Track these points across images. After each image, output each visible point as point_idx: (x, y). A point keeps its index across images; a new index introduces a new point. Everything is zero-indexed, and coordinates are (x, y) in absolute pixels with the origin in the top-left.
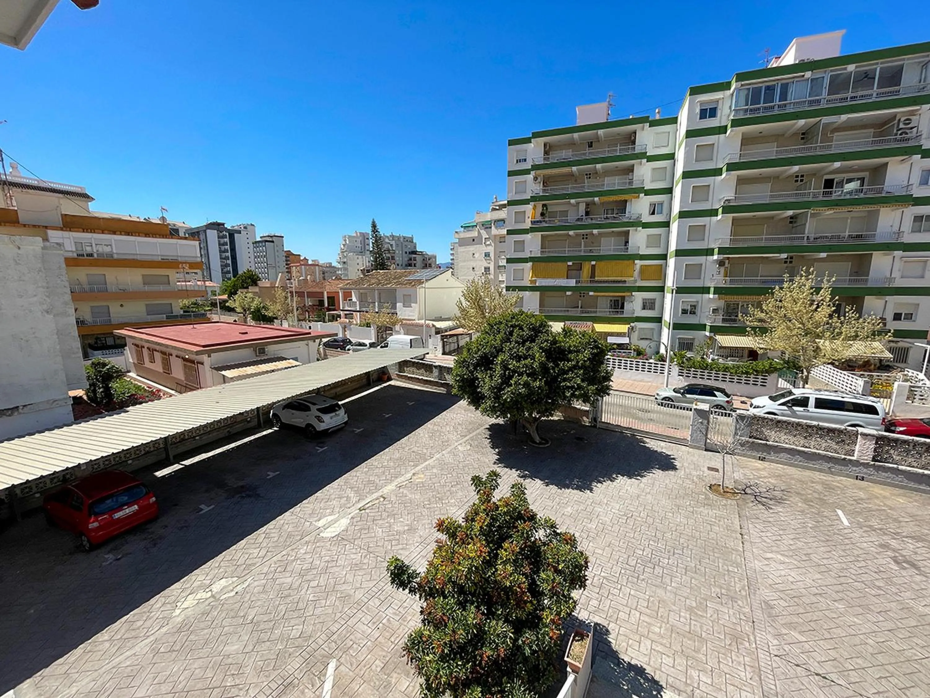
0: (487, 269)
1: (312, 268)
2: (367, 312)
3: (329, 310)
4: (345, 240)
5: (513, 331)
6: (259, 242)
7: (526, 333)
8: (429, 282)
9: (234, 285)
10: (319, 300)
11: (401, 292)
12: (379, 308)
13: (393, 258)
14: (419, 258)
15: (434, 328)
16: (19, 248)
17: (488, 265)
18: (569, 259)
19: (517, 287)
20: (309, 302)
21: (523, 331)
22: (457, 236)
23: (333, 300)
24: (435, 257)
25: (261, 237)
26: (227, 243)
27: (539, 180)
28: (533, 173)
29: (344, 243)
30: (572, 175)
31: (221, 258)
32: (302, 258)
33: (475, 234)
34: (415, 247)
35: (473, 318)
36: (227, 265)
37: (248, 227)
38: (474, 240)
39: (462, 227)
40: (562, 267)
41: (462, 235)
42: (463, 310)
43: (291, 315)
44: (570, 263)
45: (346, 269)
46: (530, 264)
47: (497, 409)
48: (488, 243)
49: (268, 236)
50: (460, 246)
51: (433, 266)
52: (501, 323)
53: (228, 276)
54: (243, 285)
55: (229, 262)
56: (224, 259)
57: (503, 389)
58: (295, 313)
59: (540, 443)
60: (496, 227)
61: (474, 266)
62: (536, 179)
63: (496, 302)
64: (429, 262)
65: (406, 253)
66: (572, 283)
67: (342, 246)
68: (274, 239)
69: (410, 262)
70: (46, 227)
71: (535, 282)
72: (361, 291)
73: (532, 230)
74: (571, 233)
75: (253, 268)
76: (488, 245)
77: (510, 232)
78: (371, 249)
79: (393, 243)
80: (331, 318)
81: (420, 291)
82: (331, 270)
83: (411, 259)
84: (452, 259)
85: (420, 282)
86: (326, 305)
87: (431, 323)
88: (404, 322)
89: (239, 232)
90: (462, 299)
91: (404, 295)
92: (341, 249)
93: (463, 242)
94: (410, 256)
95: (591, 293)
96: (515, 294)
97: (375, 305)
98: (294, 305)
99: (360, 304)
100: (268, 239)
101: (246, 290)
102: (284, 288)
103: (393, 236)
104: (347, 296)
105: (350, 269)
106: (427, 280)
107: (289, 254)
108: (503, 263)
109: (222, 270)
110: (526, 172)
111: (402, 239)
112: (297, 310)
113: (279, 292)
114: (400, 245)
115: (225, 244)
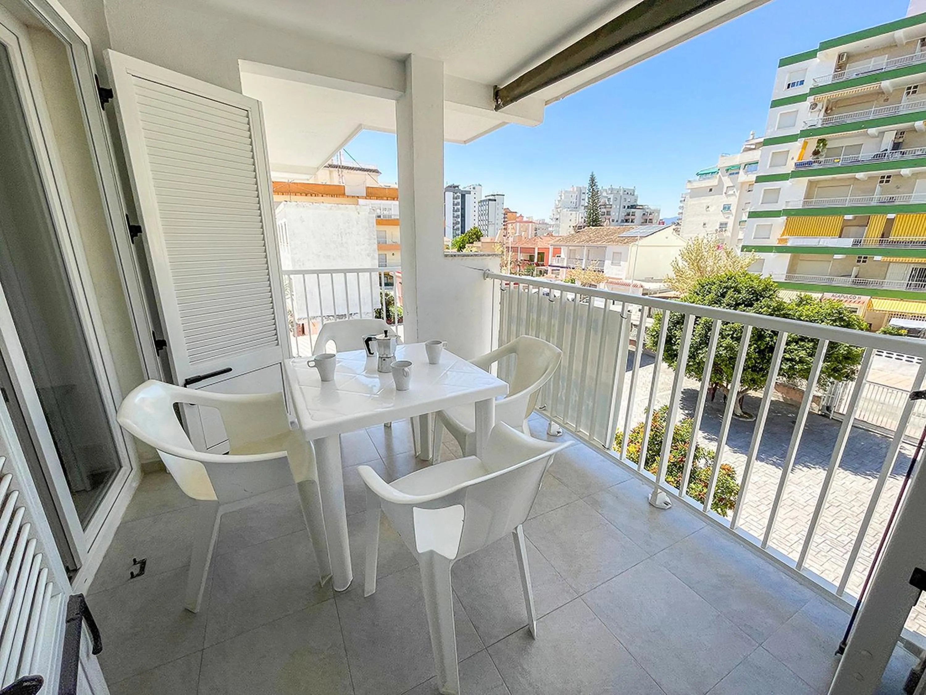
0: (723, 226)
1: (526, 224)
2: (573, 268)
3: (538, 265)
4: (561, 196)
5: (726, 293)
6: (484, 201)
7: (744, 295)
8: (644, 239)
9: (463, 240)
10: (530, 256)
11: (612, 249)
12: (586, 266)
13: (608, 213)
14: (638, 213)
15: (642, 289)
16: (359, 213)
17: (726, 220)
18: (848, 211)
19: (754, 247)
20: (521, 257)
21: (739, 293)
22: (689, 186)
23: (541, 255)
24: (658, 212)
25: (486, 197)
26: (459, 203)
27: (819, 106)
28: (811, 99)
29: (559, 199)
30: (881, 92)
31: (454, 217)
32: (518, 215)
33: (713, 182)
34: (636, 200)
35: (689, 281)
36: (457, 223)
37: (476, 187)
38: (711, 190)
39: (698, 174)
40: (836, 221)
41: (696, 185)
42: (678, 271)
43: (505, 268)
44: (850, 217)
45: (558, 226)
46: (783, 219)
47: (691, 368)
48: (731, 192)
49: (492, 195)
50: (691, 198)
51: (654, 221)
52: (714, 283)
53: (457, 232)
54: (469, 240)
55: (459, 220)
56: (456, 217)
57: (701, 349)
58: (509, 266)
59: (741, 416)
60: (746, 173)
61: (706, 222)
62: (814, 106)
63: (721, 263)
64: (651, 217)
65: (625, 207)
66: (848, 243)
67: (557, 202)
68: (496, 197)
69: (627, 217)
70: (358, 197)
71: (786, 240)
72: (570, 248)
73: (794, 175)
74: (860, 175)
75: (476, 226)
76: (730, 195)
77: (760, 179)
78: (586, 204)
79: (611, 196)
80: (538, 273)
81: (632, 249)
82: (544, 226)
83: (628, 215)
84: (680, 214)
85: (633, 239)
86: (536, 261)
87: (639, 283)
88: (610, 280)
89: (469, 193)
90: (679, 258)
91: (614, 253)
92: (556, 205)
93: (696, 193)
94: (629, 210)
95: (877, 258)
96: (749, 255)
97: (582, 263)
98: (509, 259)
99: (567, 260)
100: (491, 198)
101: (471, 245)
102: (502, 244)
103: (612, 190)
104: (557, 252)
105: (562, 225)
106: (641, 237)
107: (507, 212)
108: (745, 217)
109: (454, 227)
110: (801, 98)
111: (621, 193)
112: (511, 264)
113: (498, 247)
114: (619, 198)
115: (457, 204)
